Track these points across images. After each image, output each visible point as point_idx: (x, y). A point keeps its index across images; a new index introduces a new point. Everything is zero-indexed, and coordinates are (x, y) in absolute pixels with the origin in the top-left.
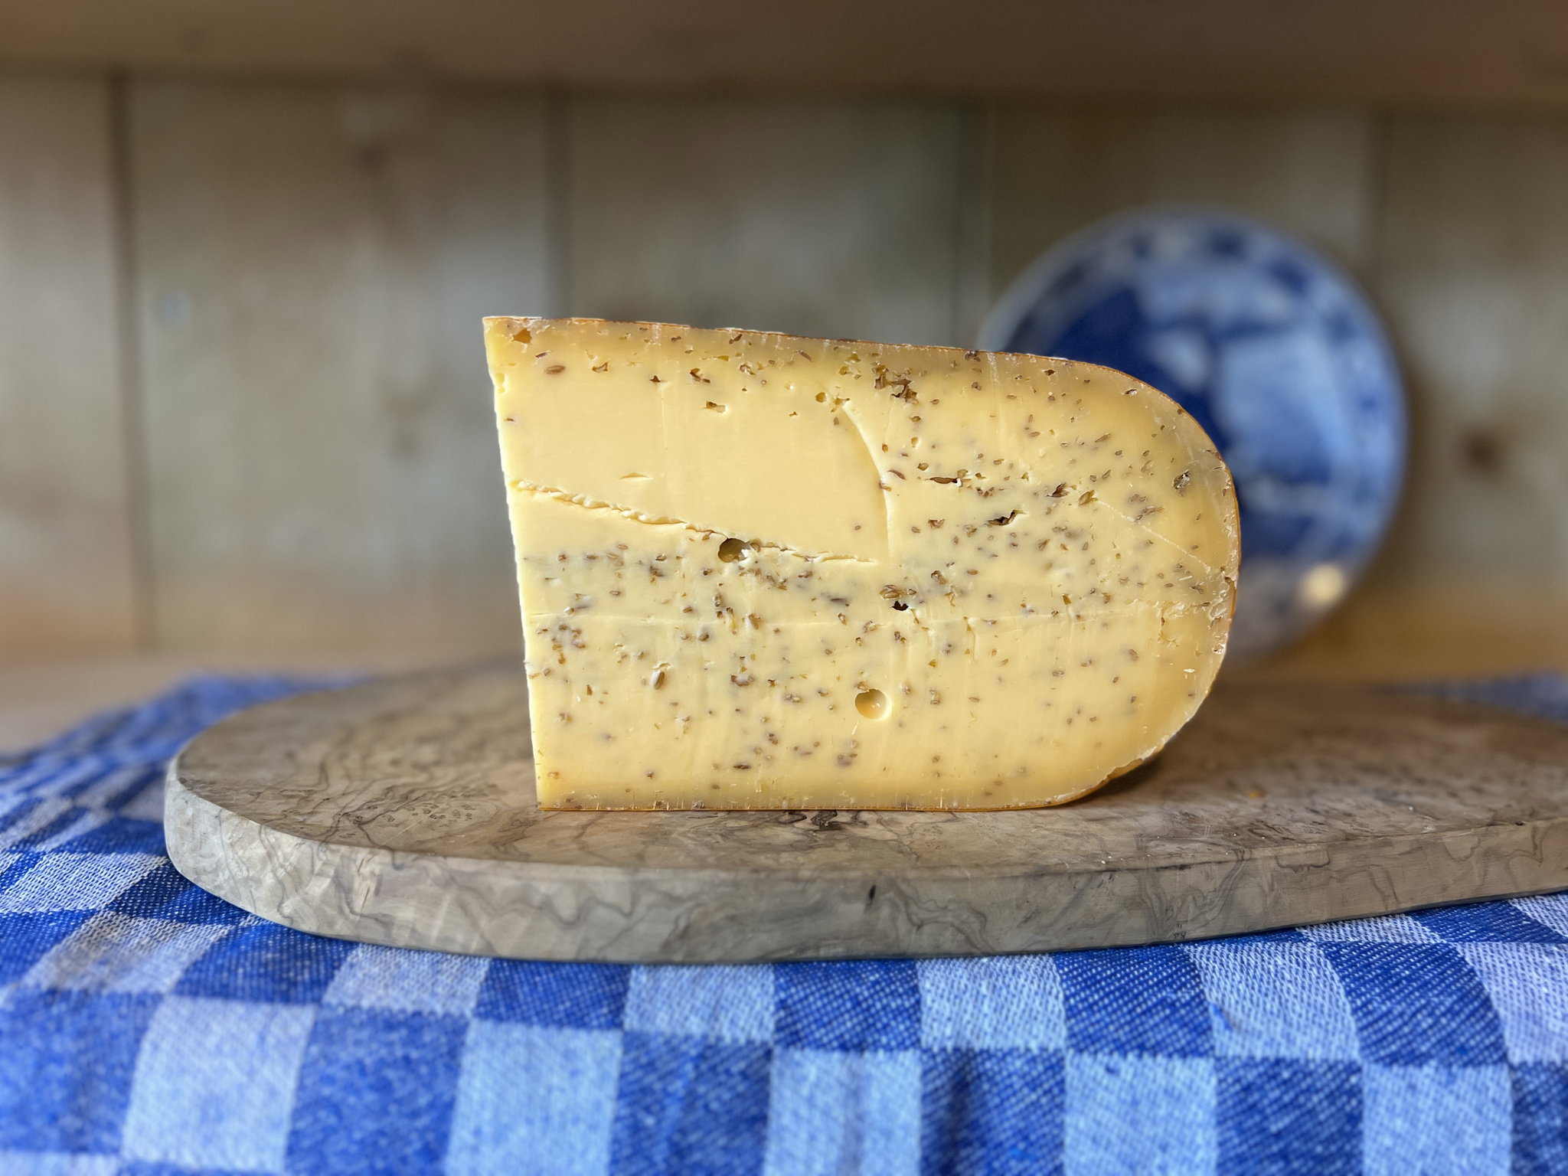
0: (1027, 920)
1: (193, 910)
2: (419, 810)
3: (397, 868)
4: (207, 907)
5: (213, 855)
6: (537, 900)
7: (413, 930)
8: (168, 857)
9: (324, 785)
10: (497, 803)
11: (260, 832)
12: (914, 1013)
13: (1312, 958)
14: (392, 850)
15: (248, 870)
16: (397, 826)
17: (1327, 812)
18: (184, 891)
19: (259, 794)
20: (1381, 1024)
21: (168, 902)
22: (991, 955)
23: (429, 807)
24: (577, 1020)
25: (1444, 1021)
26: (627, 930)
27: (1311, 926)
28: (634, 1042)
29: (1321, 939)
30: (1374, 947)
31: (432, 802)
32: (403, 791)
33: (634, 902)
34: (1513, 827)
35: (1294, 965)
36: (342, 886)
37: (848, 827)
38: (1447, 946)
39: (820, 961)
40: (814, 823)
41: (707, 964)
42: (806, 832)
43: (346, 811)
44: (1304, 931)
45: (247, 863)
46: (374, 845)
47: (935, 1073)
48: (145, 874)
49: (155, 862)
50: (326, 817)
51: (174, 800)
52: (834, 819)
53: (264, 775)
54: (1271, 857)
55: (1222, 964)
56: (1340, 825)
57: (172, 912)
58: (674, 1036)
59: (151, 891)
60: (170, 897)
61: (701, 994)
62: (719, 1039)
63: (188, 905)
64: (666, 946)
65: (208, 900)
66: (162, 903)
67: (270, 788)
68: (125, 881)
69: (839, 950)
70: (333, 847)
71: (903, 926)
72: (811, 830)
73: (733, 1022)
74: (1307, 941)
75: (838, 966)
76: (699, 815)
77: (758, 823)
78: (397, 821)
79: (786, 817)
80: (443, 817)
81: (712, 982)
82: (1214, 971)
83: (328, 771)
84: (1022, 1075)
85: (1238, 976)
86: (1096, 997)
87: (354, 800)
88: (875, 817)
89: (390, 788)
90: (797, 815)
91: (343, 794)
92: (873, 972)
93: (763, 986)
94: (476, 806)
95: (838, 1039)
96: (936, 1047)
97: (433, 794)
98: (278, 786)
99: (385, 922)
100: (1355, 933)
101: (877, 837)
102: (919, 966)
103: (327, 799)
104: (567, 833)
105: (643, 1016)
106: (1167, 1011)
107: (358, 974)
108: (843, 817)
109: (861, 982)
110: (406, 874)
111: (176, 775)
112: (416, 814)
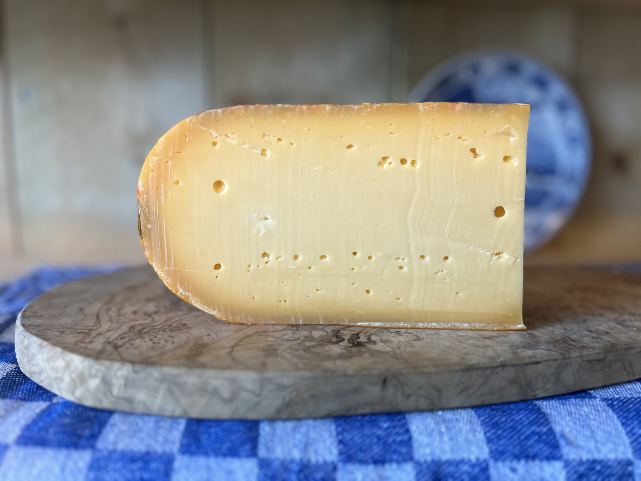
0: (461, 392)
1: (29, 394)
2: (147, 339)
3: (136, 372)
4: (36, 392)
5: (38, 365)
6: (210, 388)
7: (145, 406)
8: (17, 364)
9: (98, 326)
10: (187, 334)
11: (62, 354)
12: (409, 442)
13: (601, 407)
14: (132, 362)
15: (56, 373)
16: (135, 348)
17: (596, 331)
18: (25, 383)
19: (63, 331)
21: (16, 390)
22: (443, 409)
23: (152, 337)
24: (233, 453)
26: (257, 404)
27: (594, 389)
28: (264, 464)
29: (601, 396)
30: (628, 401)
31: (153, 334)
32: (138, 328)
33: (262, 387)
35: (594, 412)
36: (106, 383)
37: (367, 345)
39: (357, 415)
40: (349, 343)
41: (299, 419)
42: (346, 347)
43: (110, 340)
44: (592, 392)
45: (56, 370)
46: (123, 360)
47: (421, 475)
48: (5, 374)
49: (10, 367)
50: (98, 344)
51: (19, 335)
52: (359, 340)
53: (66, 321)
54: (578, 357)
55: (558, 412)
56: (605, 338)
57: (18, 395)
58: (285, 460)
59: (7, 383)
60: (17, 387)
61: (298, 437)
62: (309, 461)
63: (26, 391)
64: (279, 411)
65: (37, 388)
66: (12, 390)
67: (69, 328)
69: (368, 410)
70: (102, 362)
71: (400, 397)
72: (348, 346)
73: (316, 452)
74: (595, 397)
75: (367, 418)
76: (291, 339)
77: (321, 343)
78: (135, 346)
79: (335, 340)
80: (159, 343)
81: (303, 430)
82: (555, 416)
83: (100, 318)
84: (469, 474)
85: (568, 418)
86: (500, 432)
87: (113, 334)
88: (379, 338)
89: (132, 327)
90: (340, 338)
91: (108, 331)
92: (385, 421)
93: (330, 432)
94: (177, 336)
95: (372, 457)
96: (422, 460)
97: (154, 330)
98: (74, 327)
99: (129, 401)
100: (617, 393)
101: (383, 350)
102: (408, 417)
103: (99, 334)
104: (225, 351)
105: (268, 449)
106: (536, 437)
107: (116, 430)
108: (363, 339)
109: (380, 428)
110: (140, 376)
111: (20, 322)
112: (145, 341)
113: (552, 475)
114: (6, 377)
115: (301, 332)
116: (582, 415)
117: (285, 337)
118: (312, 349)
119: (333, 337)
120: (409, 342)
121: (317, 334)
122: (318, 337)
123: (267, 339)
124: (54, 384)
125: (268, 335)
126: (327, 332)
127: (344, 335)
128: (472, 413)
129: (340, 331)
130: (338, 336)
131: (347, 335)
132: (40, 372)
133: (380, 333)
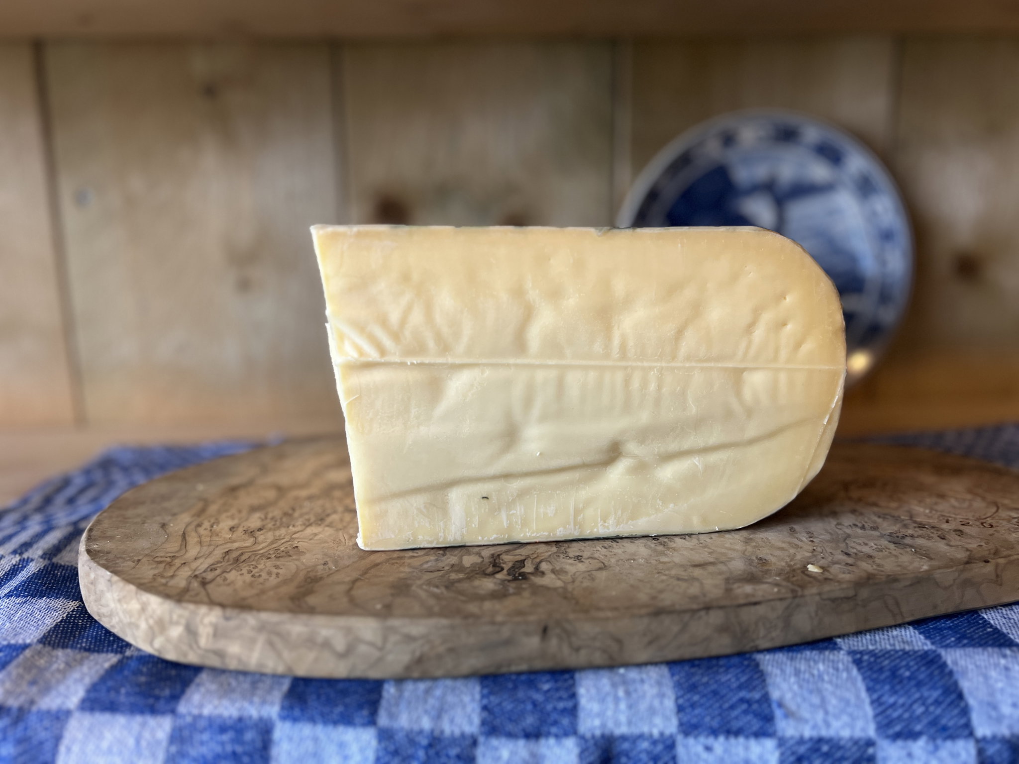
0: (650, 643)
1: (95, 642)
2: (245, 571)
3: (227, 619)
4: (105, 640)
5: (108, 606)
6: (320, 640)
7: (240, 660)
8: (81, 600)
9: (184, 551)
10: (297, 562)
11: (136, 593)
12: (573, 712)
13: (843, 664)
14: (223, 606)
15: (130, 617)
16: (229, 585)
19: (139, 560)
20: (889, 712)
21: (79, 636)
22: (627, 665)
23: (251, 568)
24: (346, 720)
25: (932, 709)
26: (380, 660)
27: (842, 636)
28: (385, 735)
29: (850, 648)
30: (886, 654)
31: (254, 563)
32: (234, 555)
33: (385, 639)
34: (983, 564)
35: (831, 670)
36: (191, 631)
37: (533, 578)
38: (935, 651)
39: (511, 674)
40: (509, 574)
41: (435, 679)
42: (503, 581)
43: (197, 573)
44: (839, 640)
45: (130, 613)
46: (212, 603)
47: (586, 754)
48: (65, 615)
49: (72, 605)
50: (181, 580)
51: (83, 565)
52: (523, 570)
53: (143, 544)
54: (816, 594)
55: (782, 670)
56: (865, 565)
57: (81, 643)
58: (412, 731)
59: (68, 628)
60: (80, 633)
61: (431, 701)
62: (442, 732)
63: (92, 638)
64: (408, 668)
65: (105, 634)
66: (74, 637)
67: (147, 555)
68: (51, 620)
69: (524, 667)
70: (185, 605)
71: (566, 650)
72: (505, 580)
73: (452, 721)
74: (840, 649)
75: (523, 678)
76: (432, 569)
77: (471, 574)
78: (228, 581)
79: (490, 569)
80: (260, 576)
81: (438, 692)
82: (776, 675)
83: (187, 538)
84: (648, 752)
85: (793, 680)
86: (696, 698)
87: (201, 564)
88: (551, 567)
89: (227, 552)
90: (498, 567)
91: (196, 559)
92: (547, 681)
93: (473, 695)
94: (284, 565)
95: (524, 730)
96: (588, 735)
97: (256, 556)
98: (153, 554)
99: (220, 654)
100: (873, 642)
101: (551, 586)
102: (577, 676)
103: (185, 563)
104: (343, 588)
105: (392, 716)
106: (744, 706)
107: (202, 689)
108: (529, 568)
109: (538, 690)
110: (233, 623)
111: (84, 547)
112: (242, 574)
113: (761, 757)
114: (67, 619)
115: (448, 558)
116: (813, 675)
117: (425, 566)
118: (457, 585)
119: (489, 565)
120: (589, 573)
121: (468, 561)
122: (468, 566)
123: (402, 569)
124: (128, 631)
125: (404, 563)
126: (483, 558)
127: (505, 563)
128: (665, 670)
129: (501, 556)
130: (497, 563)
131: (509, 562)
132: (111, 616)
133: (555, 559)
